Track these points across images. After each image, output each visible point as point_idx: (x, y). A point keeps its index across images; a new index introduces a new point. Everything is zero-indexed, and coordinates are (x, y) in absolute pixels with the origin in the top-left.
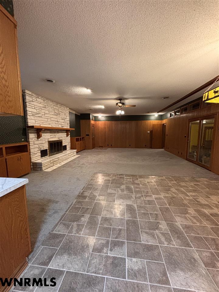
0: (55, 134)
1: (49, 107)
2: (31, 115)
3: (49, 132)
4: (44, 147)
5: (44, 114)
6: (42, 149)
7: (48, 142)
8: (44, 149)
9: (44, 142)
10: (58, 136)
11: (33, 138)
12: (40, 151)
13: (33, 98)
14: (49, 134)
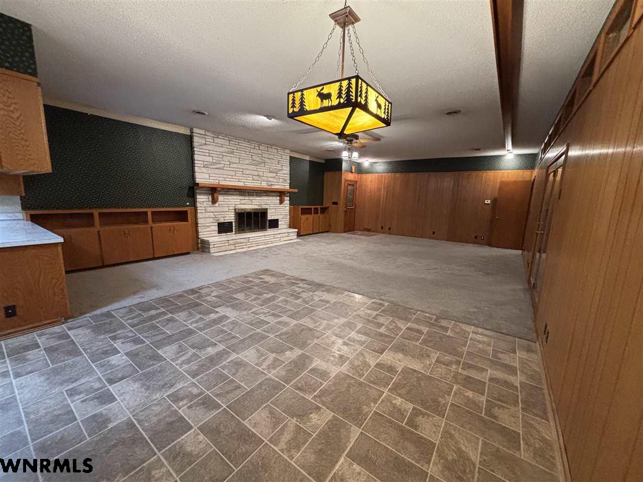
0: (251, 198)
1: (239, 152)
2: (202, 166)
3: (239, 193)
4: (225, 218)
5: (228, 163)
6: (222, 221)
7: (234, 211)
8: (226, 221)
9: (226, 209)
10: (258, 201)
11: (203, 202)
12: (217, 224)
13: (207, 140)
14: (237, 197)
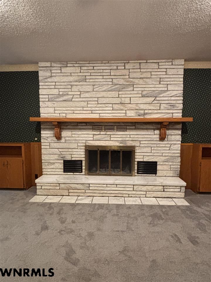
2: (47, 100)
4: (73, 156)
6: (68, 158)
8: (73, 159)
12: (62, 162)
14: (91, 132)
